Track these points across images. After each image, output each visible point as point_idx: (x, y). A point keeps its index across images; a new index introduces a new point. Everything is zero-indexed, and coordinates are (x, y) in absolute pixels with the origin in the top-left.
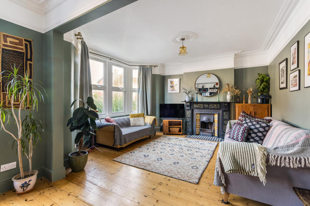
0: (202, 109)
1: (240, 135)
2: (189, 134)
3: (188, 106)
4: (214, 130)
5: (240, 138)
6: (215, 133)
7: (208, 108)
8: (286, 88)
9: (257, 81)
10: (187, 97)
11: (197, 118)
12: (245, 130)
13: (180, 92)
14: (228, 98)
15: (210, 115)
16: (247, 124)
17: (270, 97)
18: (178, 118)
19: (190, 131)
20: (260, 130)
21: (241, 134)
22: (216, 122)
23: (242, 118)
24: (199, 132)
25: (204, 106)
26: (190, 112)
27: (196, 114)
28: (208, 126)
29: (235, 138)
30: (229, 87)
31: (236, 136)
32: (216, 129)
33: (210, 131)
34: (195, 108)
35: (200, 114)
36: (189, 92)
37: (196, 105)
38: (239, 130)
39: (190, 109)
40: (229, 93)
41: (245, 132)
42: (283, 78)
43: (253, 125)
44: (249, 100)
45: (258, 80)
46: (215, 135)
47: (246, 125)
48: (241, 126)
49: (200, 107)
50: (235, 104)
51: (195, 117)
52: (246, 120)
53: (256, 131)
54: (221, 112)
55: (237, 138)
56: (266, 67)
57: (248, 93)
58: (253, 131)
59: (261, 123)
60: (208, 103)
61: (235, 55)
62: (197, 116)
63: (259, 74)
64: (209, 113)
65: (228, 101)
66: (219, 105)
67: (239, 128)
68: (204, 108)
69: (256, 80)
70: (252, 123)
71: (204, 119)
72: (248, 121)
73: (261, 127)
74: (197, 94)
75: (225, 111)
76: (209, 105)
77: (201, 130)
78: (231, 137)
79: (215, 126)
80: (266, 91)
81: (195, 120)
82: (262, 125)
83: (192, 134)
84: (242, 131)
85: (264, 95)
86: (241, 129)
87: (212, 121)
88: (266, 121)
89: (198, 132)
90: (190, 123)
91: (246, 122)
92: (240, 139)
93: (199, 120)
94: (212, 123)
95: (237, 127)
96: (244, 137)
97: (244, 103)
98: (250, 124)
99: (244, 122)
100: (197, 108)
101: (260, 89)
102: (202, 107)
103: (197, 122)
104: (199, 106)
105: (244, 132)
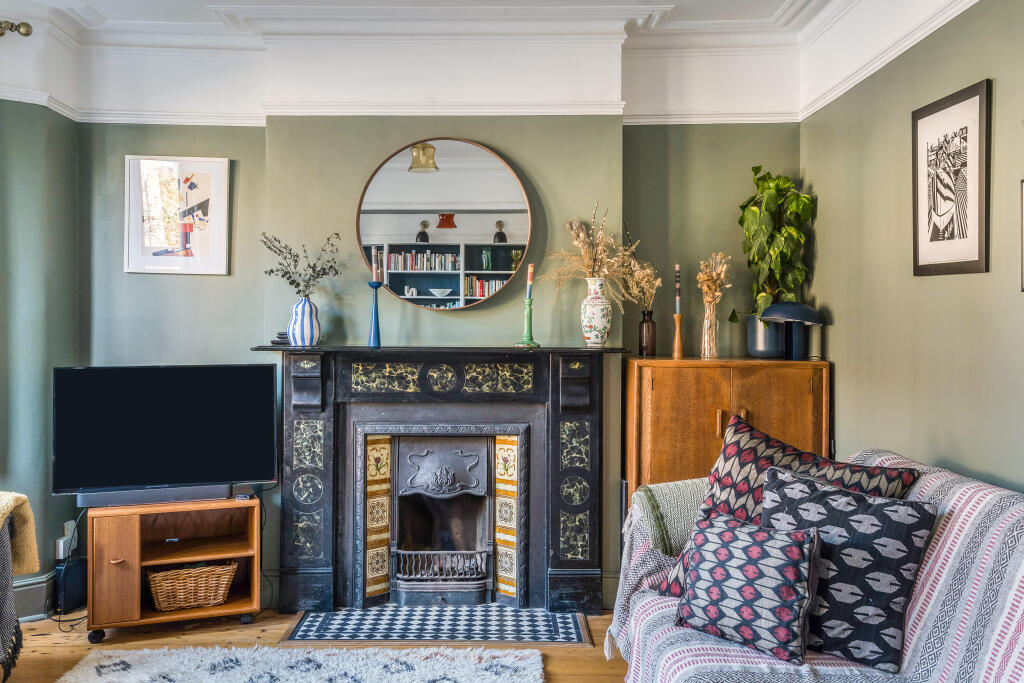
0: (410, 402)
1: (768, 601)
2: (311, 602)
3: (302, 384)
4: (493, 557)
5: (765, 623)
6: (501, 573)
7: (454, 397)
8: (983, 264)
9: (748, 216)
10: (298, 309)
11: (372, 470)
12: (795, 564)
13: (229, 272)
14: (592, 322)
15: (468, 447)
16: (796, 516)
17: (824, 318)
18: (224, 487)
19: (317, 580)
20: (884, 552)
21: (776, 590)
22: (506, 494)
23: (742, 465)
24: (386, 578)
25: (423, 380)
26: (320, 425)
27: (366, 443)
28: (447, 528)
29: (730, 621)
30: (592, 245)
31: (737, 610)
32: (507, 543)
33: (461, 564)
34: (356, 394)
35: (395, 439)
36: (318, 273)
37: (366, 373)
38: (752, 561)
39: (323, 407)
40: (593, 285)
41: (799, 578)
42: (945, 206)
43: (837, 518)
44: (706, 338)
45: (755, 209)
46: (502, 586)
47: (790, 519)
48: (762, 536)
49: (396, 387)
50: (635, 363)
51: (360, 463)
52: (783, 484)
53: (857, 558)
54: (540, 415)
55: (746, 623)
56: (789, 135)
57: (705, 288)
58: (840, 563)
59: (879, 501)
60: (458, 358)
61: (631, 28)
62: (373, 454)
63: (757, 170)
64: (463, 429)
65: (592, 340)
66: (527, 372)
67: (755, 552)
68: (427, 396)
69: (744, 208)
70: (826, 505)
71: (426, 475)
72: (796, 491)
73: (891, 529)
74: (377, 286)
75: (571, 412)
76: (460, 374)
77: (400, 565)
78: (697, 622)
79: (499, 523)
80: (795, 280)
81: (360, 485)
82: (894, 517)
83: (336, 599)
84: (779, 569)
85: (790, 303)
86: (765, 555)
87: (481, 491)
88: (890, 480)
89: (377, 581)
90: (319, 519)
91: (784, 496)
92: (772, 630)
93: (385, 486)
94: (478, 501)
95: (740, 544)
96: (797, 618)
97: (676, 354)
98: (813, 512)
99: (770, 499)
100: (371, 398)
101: (764, 267)
102: (412, 389)
103: (370, 502)
104: (391, 379)
105: (791, 576)
